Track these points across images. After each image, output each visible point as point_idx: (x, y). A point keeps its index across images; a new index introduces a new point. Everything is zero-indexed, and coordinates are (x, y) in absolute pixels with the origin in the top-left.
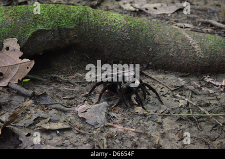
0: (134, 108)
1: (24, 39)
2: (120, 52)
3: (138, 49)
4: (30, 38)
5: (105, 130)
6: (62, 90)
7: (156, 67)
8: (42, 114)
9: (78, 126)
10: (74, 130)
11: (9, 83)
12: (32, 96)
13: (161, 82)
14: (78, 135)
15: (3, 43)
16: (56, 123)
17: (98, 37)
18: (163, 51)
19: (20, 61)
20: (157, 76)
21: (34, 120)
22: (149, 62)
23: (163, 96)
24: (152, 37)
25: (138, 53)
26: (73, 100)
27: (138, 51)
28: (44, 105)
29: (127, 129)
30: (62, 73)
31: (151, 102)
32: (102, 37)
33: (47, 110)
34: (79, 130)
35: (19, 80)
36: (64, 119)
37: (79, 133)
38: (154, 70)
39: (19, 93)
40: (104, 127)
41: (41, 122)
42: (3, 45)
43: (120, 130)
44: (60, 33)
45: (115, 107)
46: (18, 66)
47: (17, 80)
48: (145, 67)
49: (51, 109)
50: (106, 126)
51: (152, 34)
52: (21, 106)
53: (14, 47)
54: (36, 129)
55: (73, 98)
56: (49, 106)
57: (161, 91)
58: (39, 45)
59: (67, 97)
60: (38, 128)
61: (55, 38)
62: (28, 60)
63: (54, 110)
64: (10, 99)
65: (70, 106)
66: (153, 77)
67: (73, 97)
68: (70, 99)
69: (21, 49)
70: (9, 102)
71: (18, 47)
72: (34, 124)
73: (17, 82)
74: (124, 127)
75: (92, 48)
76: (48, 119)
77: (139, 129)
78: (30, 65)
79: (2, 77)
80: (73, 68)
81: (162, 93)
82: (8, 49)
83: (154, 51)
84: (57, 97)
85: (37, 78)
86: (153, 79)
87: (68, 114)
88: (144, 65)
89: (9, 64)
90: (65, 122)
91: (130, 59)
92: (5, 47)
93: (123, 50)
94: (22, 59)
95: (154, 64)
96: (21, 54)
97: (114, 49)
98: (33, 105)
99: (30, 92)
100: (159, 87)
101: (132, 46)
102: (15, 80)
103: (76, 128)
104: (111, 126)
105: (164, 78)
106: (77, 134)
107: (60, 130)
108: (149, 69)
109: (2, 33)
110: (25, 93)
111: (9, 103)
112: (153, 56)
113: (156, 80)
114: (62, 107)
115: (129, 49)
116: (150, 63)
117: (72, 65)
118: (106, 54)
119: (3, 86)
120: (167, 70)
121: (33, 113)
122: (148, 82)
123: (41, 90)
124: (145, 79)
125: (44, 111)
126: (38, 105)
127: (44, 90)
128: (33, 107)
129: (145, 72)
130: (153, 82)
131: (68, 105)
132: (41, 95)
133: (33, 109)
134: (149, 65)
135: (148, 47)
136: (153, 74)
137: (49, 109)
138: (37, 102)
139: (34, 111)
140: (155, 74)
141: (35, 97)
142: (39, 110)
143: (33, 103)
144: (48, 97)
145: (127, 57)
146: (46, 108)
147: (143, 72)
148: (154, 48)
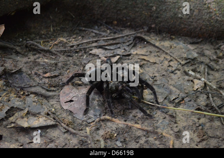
2: (115, 11)
3: (138, 8)
5: (101, 125)
6: (42, 63)
7: (159, 31)
8: (17, 103)
9: (66, 121)
10: (60, 128)
12: (3, 74)
13: (168, 52)
14: (66, 135)
16: (37, 118)
18: (170, 11)
20: (162, 43)
21: (6, 113)
22: (152, 24)
23: (172, 72)
25: (137, 12)
26: (56, 79)
27: (137, 10)
28: (18, 87)
29: (130, 124)
30: (41, 38)
31: (158, 82)
33: (23, 95)
34: (67, 127)
36: (46, 111)
37: (68, 131)
38: (157, 34)
40: (99, 121)
41: (16, 114)
43: (120, 125)
48: (146, 29)
49: (28, 95)
50: (103, 121)
54: (9, 127)
55: (55, 76)
56: (25, 89)
57: (170, 66)
58: (10, 4)
59: (48, 75)
60: (13, 125)
63: (32, 96)
65: (53, 89)
66: (157, 44)
67: (57, 74)
68: (52, 77)
72: (7, 118)
74: (125, 121)
75: (78, 5)
76: (26, 111)
77: (146, 124)
80: (54, 30)
81: (170, 69)
83: (158, 10)
84: (36, 74)
85: (8, 45)
86: (157, 47)
87: (51, 100)
88: (144, 27)
90: (48, 114)
91: (127, 19)
93: (118, 8)
95: (157, 27)
97: (107, 6)
98: (4, 88)
100: (167, 59)
101: (130, 3)
103: (63, 124)
104: (108, 120)
105: (171, 47)
106: (65, 133)
107: (41, 128)
108: (150, 33)
112: (157, 17)
113: (161, 49)
114: (43, 92)
115: (126, 8)
116: (153, 26)
117: (53, 27)
118: (96, 13)
120: (174, 35)
121: (5, 100)
122: (151, 52)
123: (15, 63)
124: (147, 48)
125: (20, 97)
126: (11, 87)
127: (18, 63)
128: (4, 90)
129: (146, 38)
130: (157, 52)
131: (51, 87)
132: (15, 73)
133: (5, 94)
134: (151, 28)
135: (151, 5)
136: (156, 39)
137: (27, 93)
138: (9, 82)
139: (6, 98)
140: (160, 40)
141: (7, 75)
142: (12, 95)
143: (5, 85)
144: (24, 74)
145: (124, 17)
146: (22, 93)
147: (144, 37)
148: (158, 7)
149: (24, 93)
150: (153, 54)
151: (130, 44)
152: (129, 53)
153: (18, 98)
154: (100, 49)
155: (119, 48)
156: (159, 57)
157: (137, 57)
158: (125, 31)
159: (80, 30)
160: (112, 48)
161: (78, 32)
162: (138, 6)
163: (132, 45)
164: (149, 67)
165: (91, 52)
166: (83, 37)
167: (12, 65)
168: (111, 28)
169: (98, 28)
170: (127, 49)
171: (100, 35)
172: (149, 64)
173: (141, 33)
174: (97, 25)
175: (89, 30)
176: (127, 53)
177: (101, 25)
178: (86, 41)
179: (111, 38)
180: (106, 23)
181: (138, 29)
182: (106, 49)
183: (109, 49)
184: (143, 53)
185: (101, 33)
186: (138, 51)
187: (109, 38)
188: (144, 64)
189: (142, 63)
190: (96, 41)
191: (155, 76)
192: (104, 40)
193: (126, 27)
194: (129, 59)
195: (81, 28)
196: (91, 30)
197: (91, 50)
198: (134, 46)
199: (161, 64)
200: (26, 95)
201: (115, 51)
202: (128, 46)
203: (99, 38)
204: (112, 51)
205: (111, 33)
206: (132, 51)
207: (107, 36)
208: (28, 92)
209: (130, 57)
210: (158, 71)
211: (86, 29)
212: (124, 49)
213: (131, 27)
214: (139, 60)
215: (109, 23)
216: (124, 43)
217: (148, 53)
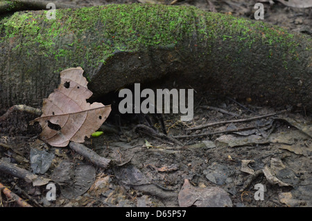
0: (277, 194)
1: (93, 68)
2: (249, 85)
3: (279, 81)
4: (103, 66)
6: (156, 153)
7: (307, 111)
11: (70, 141)
12: (109, 168)
15: (60, 75)
17: (213, 61)
19: (88, 106)
22: (297, 103)
24: (303, 62)
25: (278, 87)
26: (174, 175)
27: (278, 84)
28: (128, 185)
31: (306, 182)
32: (219, 61)
33: (133, 195)
35: (86, 137)
38: (304, 116)
39: (86, 161)
42: (59, 78)
44: (151, 56)
45: (244, 190)
46: (85, 115)
47: (83, 137)
48: (289, 109)
49: (140, 196)
51: (303, 56)
52: (92, 188)
53: (78, 82)
55: (174, 171)
56: (136, 188)
58: (118, 78)
59: (163, 168)
61: (143, 64)
62: (101, 105)
63: (145, 197)
64: (72, 173)
65: (170, 188)
66: (305, 129)
67: (175, 168)
68: (169, 172)
69: (90, 86)
70: (72, 179)
71: (84, 83)
73: (83, 141)
75: (202, 78)
78: (104, 112)
79: (58, 132)
82: (67, 85)
83: (306, 85)
84: (149, 167)
86: (304, 133)
88: (287, 106)
89: (70, 111)
91: (264, 96)
92: (63, 82)
93: (254, 82)
94: (91, 103)
95: (305, 107)
96: (89, 94)
98: (111, 186)
99: (105, 161)
101: (269, 76)
102: (80, 137)
108: (295, 113)
109: (58, 57)
110: (97, 163)
111: (71, 183)
112: (305, 94)
113: (309, 136)
114: (159, 192)
115: (264, 81)
116: (299, 105)
118: (224, 87)
119: (61, 146)
121: (112, 202)
122: (296, 140)
123: (122, 153)
124: (291, 134)
125: (129, 198)
126: (118, 184)
127: (126, 152)
128: (111, 189)
129: (290, 121)
130: (305, 140)
131: (168, 185)
132: (124, 166)
133: (111, 194)
134: (297, 107)
135: (296, 78)
136: (303, 122)
137: (138, 194)
138: (116, 178)
139: (113, 199)
140: (308, 124)
141: (114, 169)
142: (120, 195)
143: (111, 182)
144: (134, 168)
145: (260, 93)
146: (132, 193)
147: (286, 119)
148: (306, 81)
149: (135, 193)
150: (299, 143)
151: (269, 129)
152: (267, 141)
153: (127, 200)
154: (230, 135)
155: (255, 134)
156: (307, 146)
157: (278, 146)
158: (263, 111)
159: (204, 109)
160: (245, 134)
161: (202, 111)
162: (280, 79)
163: (272, 130)
164: (293, 161)
165: (217, 139)
166: (207, 118)
167: (120, 155)
168: (244, 106)
169: (227, 106)
170: (265, 135)
171: (230, 115)
172: (294, 156)
173: (283, 114)
174: (226, 103)
175: (216, 108)
176: (265, 141)
177: (231, 102)
178: (211, 124)
179: (244, 120)
180: (237, 100)
181: (278, 108)
182: (238, 136)
183: (241, 136)
184: (286, 142)
185: (230, 113)
186: (280, 138)
187: (241, 120)
188: (287, 157)
189: (285, 155)
190: (224, 124)
191: (302, 174)
192: (234, 123)
193: (263, 105)
194: (267, 149)
195: (205, 107)
196: (218, 109)
197: (218, 136)
198: (273, 132)
199: (309, 157)
200: (138, 196)
201: (249, 138)
202: (266, 131)
203: (228, 120)
204: (246, 139)
205: (243, 113)
206: (271, 138)
207: (238, 118)
208: (139, 192)
209: (269, 147)
210: (306, 167)
211: (212, 108)
212: (261, 135)
213: (270, 106)
214: (280, 151)
215: (241, 100)
216: (260, 127)
217: (293, 142)
